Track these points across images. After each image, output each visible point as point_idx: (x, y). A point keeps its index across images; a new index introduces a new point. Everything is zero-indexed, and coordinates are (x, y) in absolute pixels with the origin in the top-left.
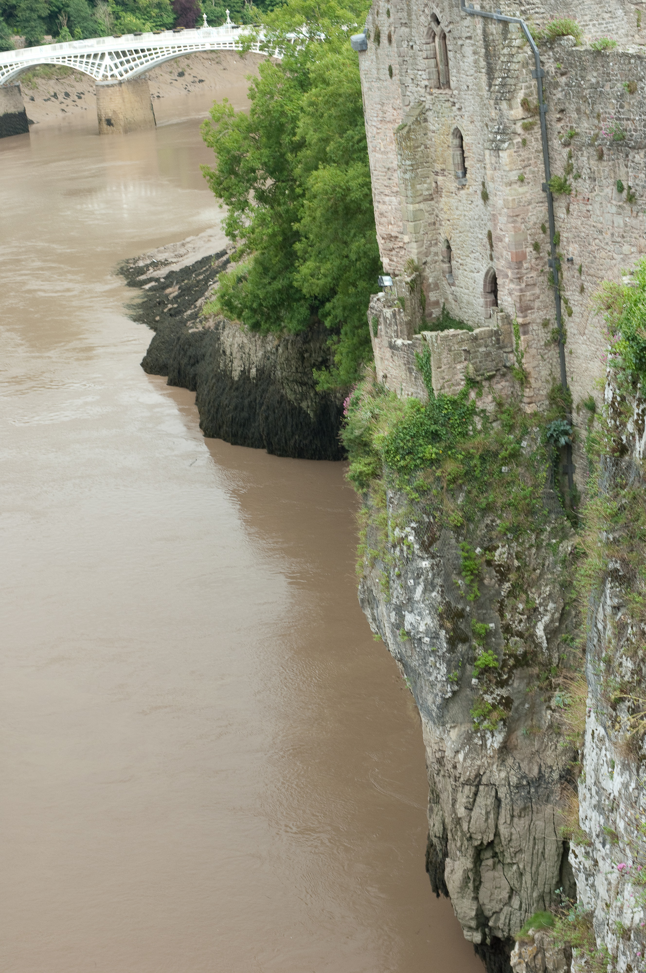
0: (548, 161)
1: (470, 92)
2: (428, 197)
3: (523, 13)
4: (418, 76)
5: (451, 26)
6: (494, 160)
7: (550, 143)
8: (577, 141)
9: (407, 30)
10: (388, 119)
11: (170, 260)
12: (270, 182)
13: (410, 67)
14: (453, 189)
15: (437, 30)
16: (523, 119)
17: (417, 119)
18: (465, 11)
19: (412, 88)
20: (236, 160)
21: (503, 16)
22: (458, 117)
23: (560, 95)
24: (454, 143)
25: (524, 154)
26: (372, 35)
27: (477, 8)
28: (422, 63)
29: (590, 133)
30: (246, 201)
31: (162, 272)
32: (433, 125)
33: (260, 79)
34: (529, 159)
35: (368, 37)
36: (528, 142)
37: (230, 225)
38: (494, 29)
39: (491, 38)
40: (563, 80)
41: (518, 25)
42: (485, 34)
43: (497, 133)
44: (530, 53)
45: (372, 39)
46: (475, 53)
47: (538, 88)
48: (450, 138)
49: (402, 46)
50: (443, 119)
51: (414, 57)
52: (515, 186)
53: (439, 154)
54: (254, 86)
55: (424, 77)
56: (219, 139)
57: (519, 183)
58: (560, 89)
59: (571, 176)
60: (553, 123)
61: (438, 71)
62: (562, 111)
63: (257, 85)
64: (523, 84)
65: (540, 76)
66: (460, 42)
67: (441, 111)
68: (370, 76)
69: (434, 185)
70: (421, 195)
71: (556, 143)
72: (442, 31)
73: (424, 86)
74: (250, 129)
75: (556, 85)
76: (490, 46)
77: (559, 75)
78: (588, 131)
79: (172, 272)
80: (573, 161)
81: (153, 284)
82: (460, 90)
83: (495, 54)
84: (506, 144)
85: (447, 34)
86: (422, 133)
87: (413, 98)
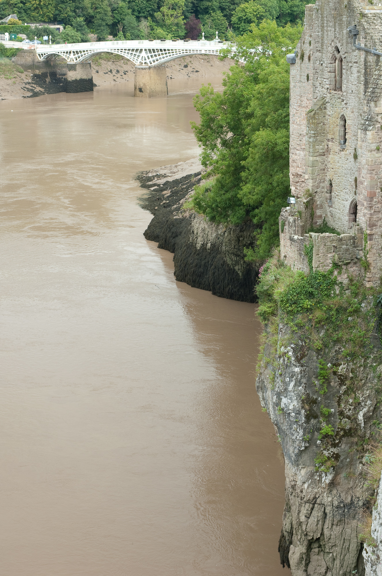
1: (353, 95)
2: (322, 154)
4: (324, 82)
5: (346, 55)
6: (363, 136)
9: (320, 54)
10: (303, 106)
11: (167, 175)
12: (230, 135)
13: (320, 76)
14: (337, 150)
15: (338, 56)
17: (320, 107)
18: (355, 46)
19: (319, 88)
20: (212, 120)
21: (377, 51)
22: (345, 109)
24: (341, 123)
25: (381, 134)
26: (299, 55)
27: (363, 45)
28: (327, 75)
30: (215, 145)
31: (162, 181)
32: (330, 111)
33: (231, 74)
35: (297, 56)
37: (204, 158)
38: (371, 59)
39: (369, 64)
42: (366, 62)
43: (366, 120)
45: (299, 57)
46: (358, 72)
48: (339, 120)
49: (316, 64)
50: (336, 109)
51: (322, 71)
52: (374, 153)
53: (331, 129)
54: (227, 79)
55: (327, 83)
56: (204, 107)
57: (376, 151)
61: (336, 80)
63: (229, 78)
66: (350, 65)
67: (335, 104)
68: (296, 79)
69: (326, 147)
70: (318, 152)
72: (341, 57)
73: (326, 88)
74: (222, 103)
79: (168, 182)
81: (156, 187)
82: (347, 93)
83: (370, 74)
84: (371, 127)
85: (343, 59)
86: (322, 115)
87: (319, 94)
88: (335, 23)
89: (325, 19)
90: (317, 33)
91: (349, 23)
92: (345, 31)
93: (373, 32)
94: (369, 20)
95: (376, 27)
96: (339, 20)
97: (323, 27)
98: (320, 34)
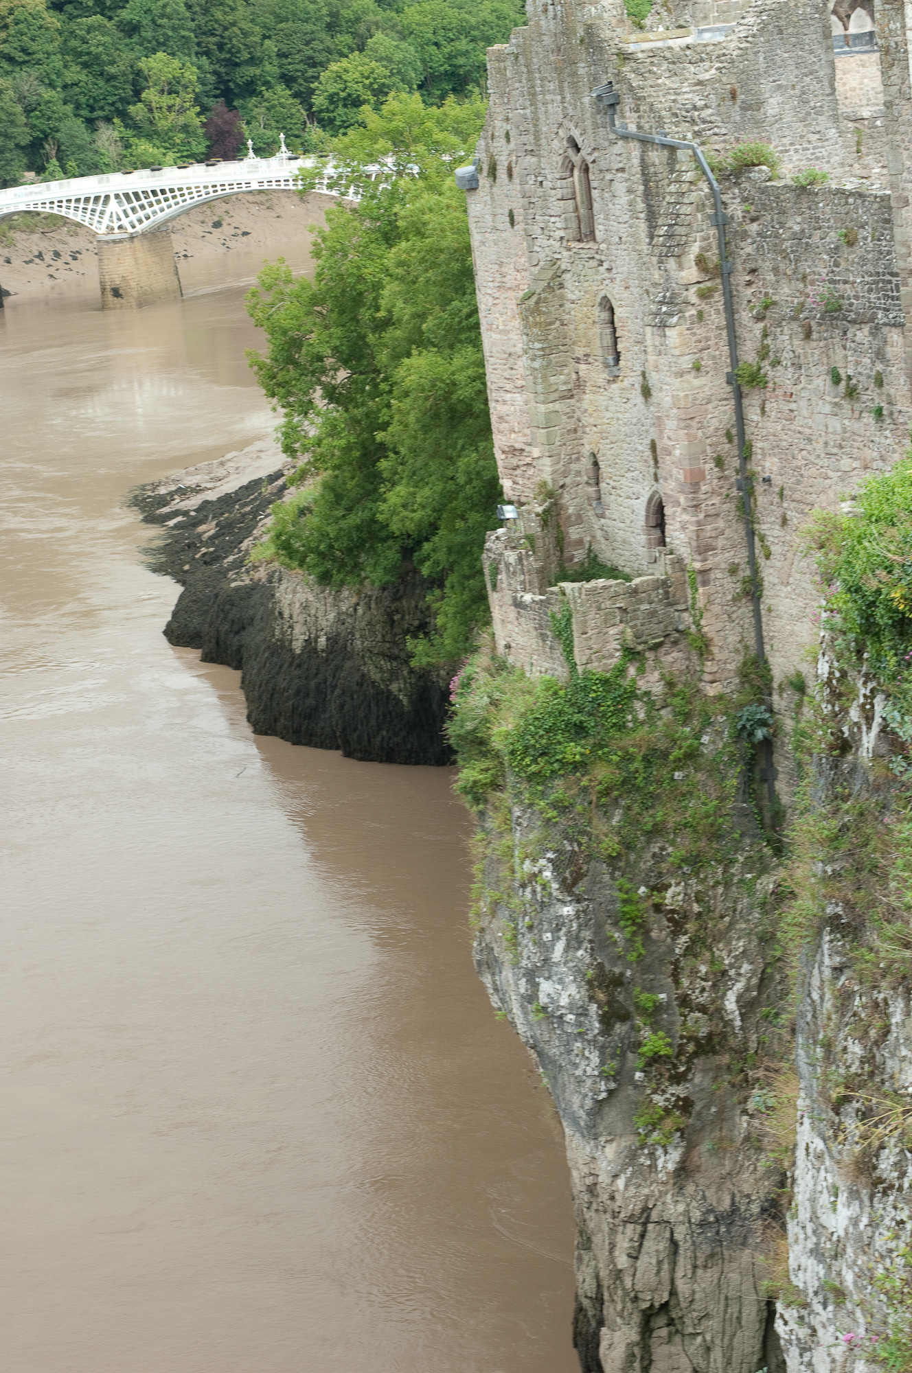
0: (734, 341)
1: (623, 246)
2: (566, 393)
3: (697, 134)
4: (552, 225)
5: (596, 154)
6: (658, 341)
7: (736, 317)
8: (775, 313)
9: (534, 159)
10: (508, 285)
11: (203, 485)
12: (343, 375)
13: (540, 212)
14: (601, 382)
15: (576, 159)
16: (698, 282)
17: (549, 283)
18: (615, 132)
19: (542, 241)
20: (296, 344)
21: (669, 138)
22: (606, 282)
23: (749, 249)
24: (602, 318)
25: (700, 331)
26: (485, 167)
27: (632, 128)
28: (556, 207)
29: (792, 302)
30: (310, 402)
31: (193, 502)
32: (572, 292)
33: (327, 229)
34: (708, 339)
35: (479, 170)
36: (705, 315)
37: (286, 435)
38: (657, 157)
39: (652, 169)
40: (754, 227)
41: (690, 152)
42: (644, 165)
43: (662, 303)
44: (707, 190)
45: (485, 173)
46: (630, 191)
47: (719, 239)
48: (596, 310)
49: (527, 183)
50: (586, 284)
51: (544, 198)
52: (688, 377)
53: (581, 332)
54: (319, 241)
55: (558, 225)
56: (271, 315)
57: (694, 373)
58: (749, 241)
59: (766, 362)
60: (740, 288)
61: (578, 217)
62: (753, 271)
63: (324, 239)
64: (698, 234)
65: (722, 223)
66: (609, 176)
67: (583, 273)
68: (484, 225)
69: (574, 376)
70: (556, 390)
71: (745, 316)
72: (584, 161)
73: (558, 238)
74: (315, 300)
75: (744, 235)
76: (650, 181)
77: (748, 222)
78: (789, 299)
79: (207, 502)
80: (769, 341)
81: (180, 519)
82: (609, 244)
83: (657, 193)
84: (675, 319)
85: (590, 166)
86: (557, 303)
87: (544, 255)
88: (561, 82)
89: (537, 75)
90: (521, 111)
91: (595, 79)
92: (586, 100)
93: (654, 94)
94: (640, 66)
95: (660, 81)
96: (569, 75)
97: (534, 95)
98: (528, 111)
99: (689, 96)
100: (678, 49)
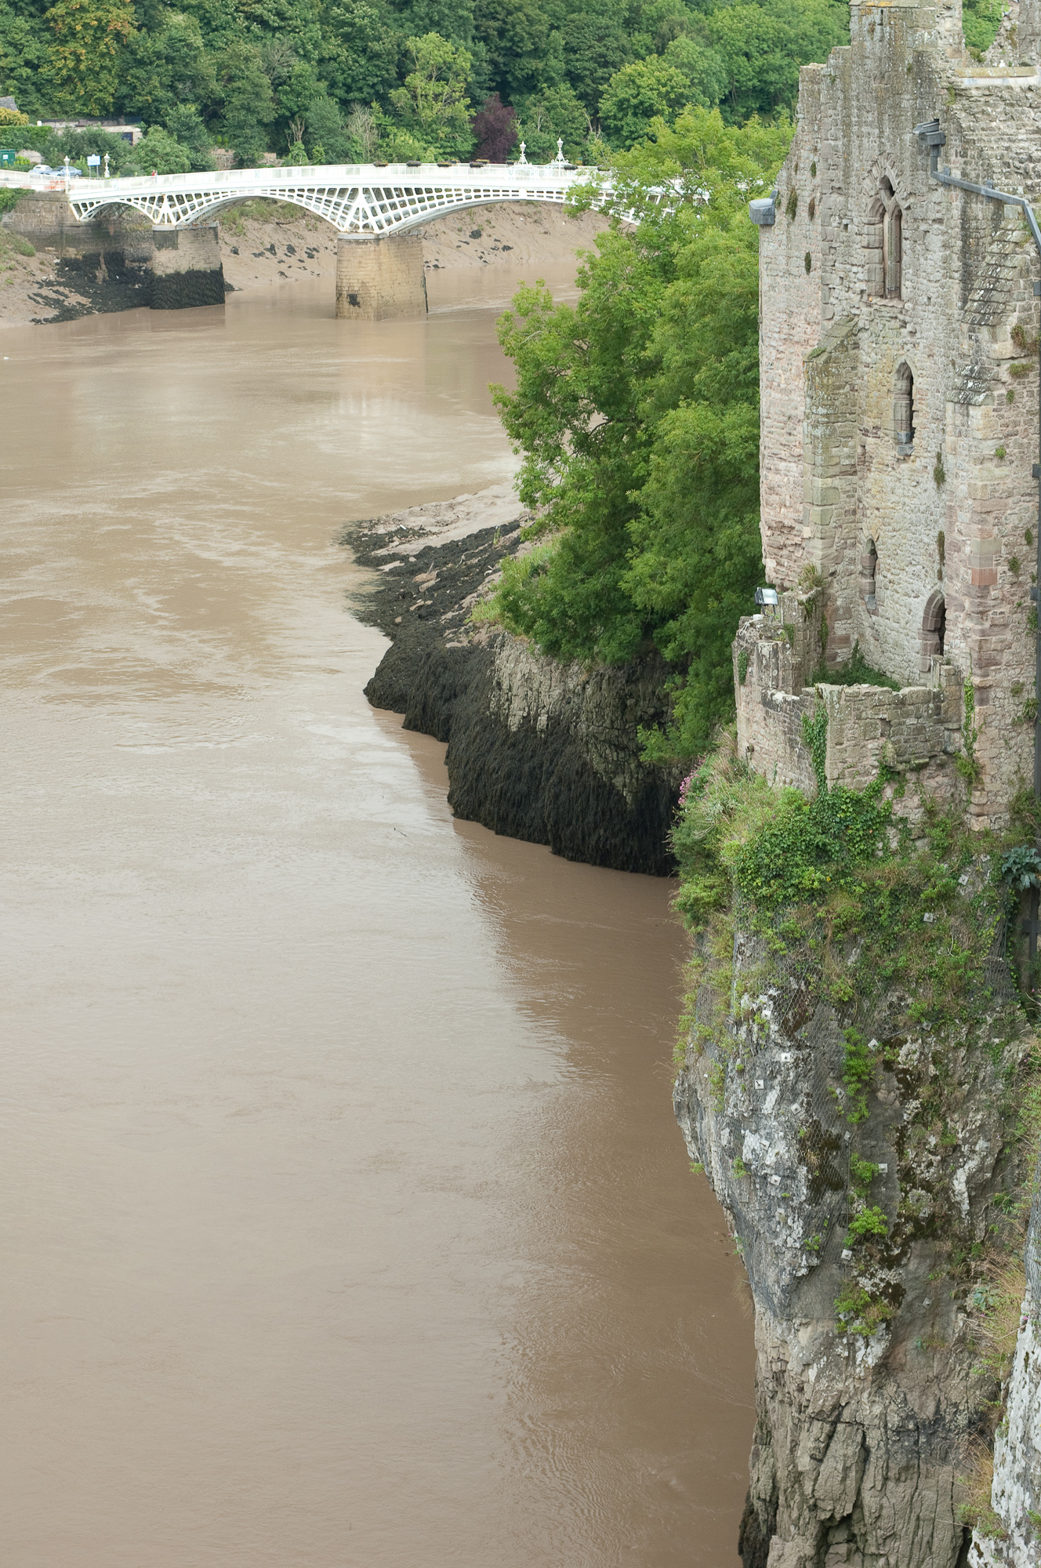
1: (931, 308)
2: (848, 469)
3: (1029, 189)
4: (852, 275)
5: (912, 200)
6: (959, 420)
9: (841, 199)
10: (796, 339)
11: (428, 529)
12: (597, 420)
13: (840, 259)
14: (889, 460)
15: (889, 203)
16: (1012, 358)
17: (842, 342)
18: (936, 177)
19: (839, 292)
20: (549, 379)
21: (997, 191)
22: (909, 346)
24: (899, 387)
25: (1009, 414)
26: (785, 202)
27: (956, 174)
28: (860, 255)
30: (558, 447)
31: (414, 547)
32: (868, 354)
33: (598, 255)
34: (1016, 424)
35: (777, 204)
36: (1016, 397)
37: (528, 483)
38: (981, 211)
39: (974, 224)
41: (1019, 208)
42: (965, 218)
43: (968, 377)
44: (1033, 254)
45: (783, 208)
46: (945, 246)
48: (893, 377)
49: (830, 225)
50: (884, 347)
51: (848, 244)
52: (989, 465)
53: (872, 401)
54: (587, 267)
55: (860, 276)
56: (525, 344)
57: (995, 461)
61: (884, 269)
63: (593, 266)
64: (1018, 303)
66: (923, 227)
67: (882, 334)
68: (775, 267)
69: (859, 450)
70: (837, 464)
72: (897, 206)
73: (858, 291)
74: (575, 333)
76: (970, 237)
79: (429, 548)
81: (397, 564)
82: (916, 304)
83: (977, 251)
84: (982, 397)
85: (904, 212)
86: (849, 365)
87: (840, 308)
88: (881, 114)
89: (854, 103)
90: (832, 143)
91: (920, 114)
92: (908, 137)
93: (986, 138)
94: (973, 105)
95: (994, 124)
96: (891, 107)
97: (849, 125)
98: (840, 143)
99: (1026, 145)
100: (1018, 90)
